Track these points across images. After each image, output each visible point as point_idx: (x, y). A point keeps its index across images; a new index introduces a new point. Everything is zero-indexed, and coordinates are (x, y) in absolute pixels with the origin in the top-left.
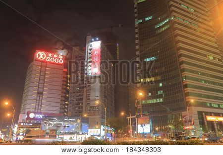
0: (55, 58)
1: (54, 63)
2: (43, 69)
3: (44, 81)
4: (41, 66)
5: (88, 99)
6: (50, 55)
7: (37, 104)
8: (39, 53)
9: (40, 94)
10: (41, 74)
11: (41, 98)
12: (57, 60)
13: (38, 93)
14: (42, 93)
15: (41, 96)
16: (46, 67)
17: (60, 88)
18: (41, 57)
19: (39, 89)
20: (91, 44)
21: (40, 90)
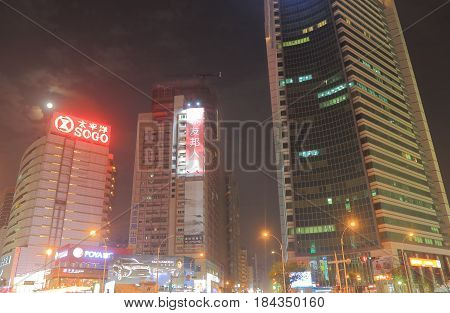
0: (92, 131)
1: (89, 141)
2: (68, 152)
3: (70, 178)
4: (64, 146)
5: (179, 221)
6: (83, 124)
7: (54, 225)
8: (61, 117)
9: (61, 203)
10: (64, 163)
11: (62, 212)
12: (95, 135)
13: (57, 202)
14: (64, 203)
15: (63, 208)
16: (74, 148)
17: (101, 194)
18: (64, 126)
19: (59, 194)
20: (184, 111)
21: (61, 196)
